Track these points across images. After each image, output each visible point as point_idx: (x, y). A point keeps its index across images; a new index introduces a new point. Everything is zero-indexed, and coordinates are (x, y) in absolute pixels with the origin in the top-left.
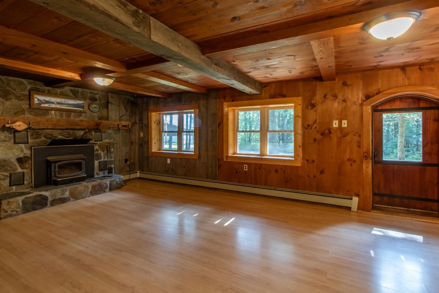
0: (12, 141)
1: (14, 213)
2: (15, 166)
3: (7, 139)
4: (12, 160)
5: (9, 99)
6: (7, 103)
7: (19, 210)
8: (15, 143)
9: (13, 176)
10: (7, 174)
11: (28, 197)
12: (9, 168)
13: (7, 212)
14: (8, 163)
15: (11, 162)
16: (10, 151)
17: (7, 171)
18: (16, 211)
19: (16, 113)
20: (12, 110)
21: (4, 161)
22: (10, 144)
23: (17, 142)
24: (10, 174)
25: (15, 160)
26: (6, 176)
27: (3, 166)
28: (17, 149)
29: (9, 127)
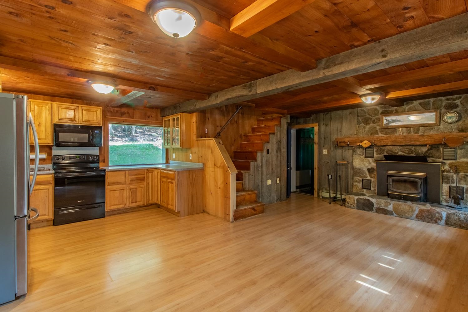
0: (364, 155)
1: (352, 206)
2: (366, 174)
3: (361, 154)
4: (364, 170)
5: (368, 124)
6: (367, 127)
7: (355, 205)
8: (366, 157)
9: (364, 182)
10: (361, 179)
11: (360, 198)
12: (362, 175)
13: (349, 204)
14: (361, 171)
15: (363, 171)
16: (362, 162)
17: (360, 176)
18: (353, 206)
19: (371, 134)
20: (369, 132)
21: (359, 169)
22: (363, 157)
23: (366, 156)
24: (362, 179)
25: (367, 170)
26: (360, 180)
27: (359, 173)
28: (366, 162)
29: (359, 145)
